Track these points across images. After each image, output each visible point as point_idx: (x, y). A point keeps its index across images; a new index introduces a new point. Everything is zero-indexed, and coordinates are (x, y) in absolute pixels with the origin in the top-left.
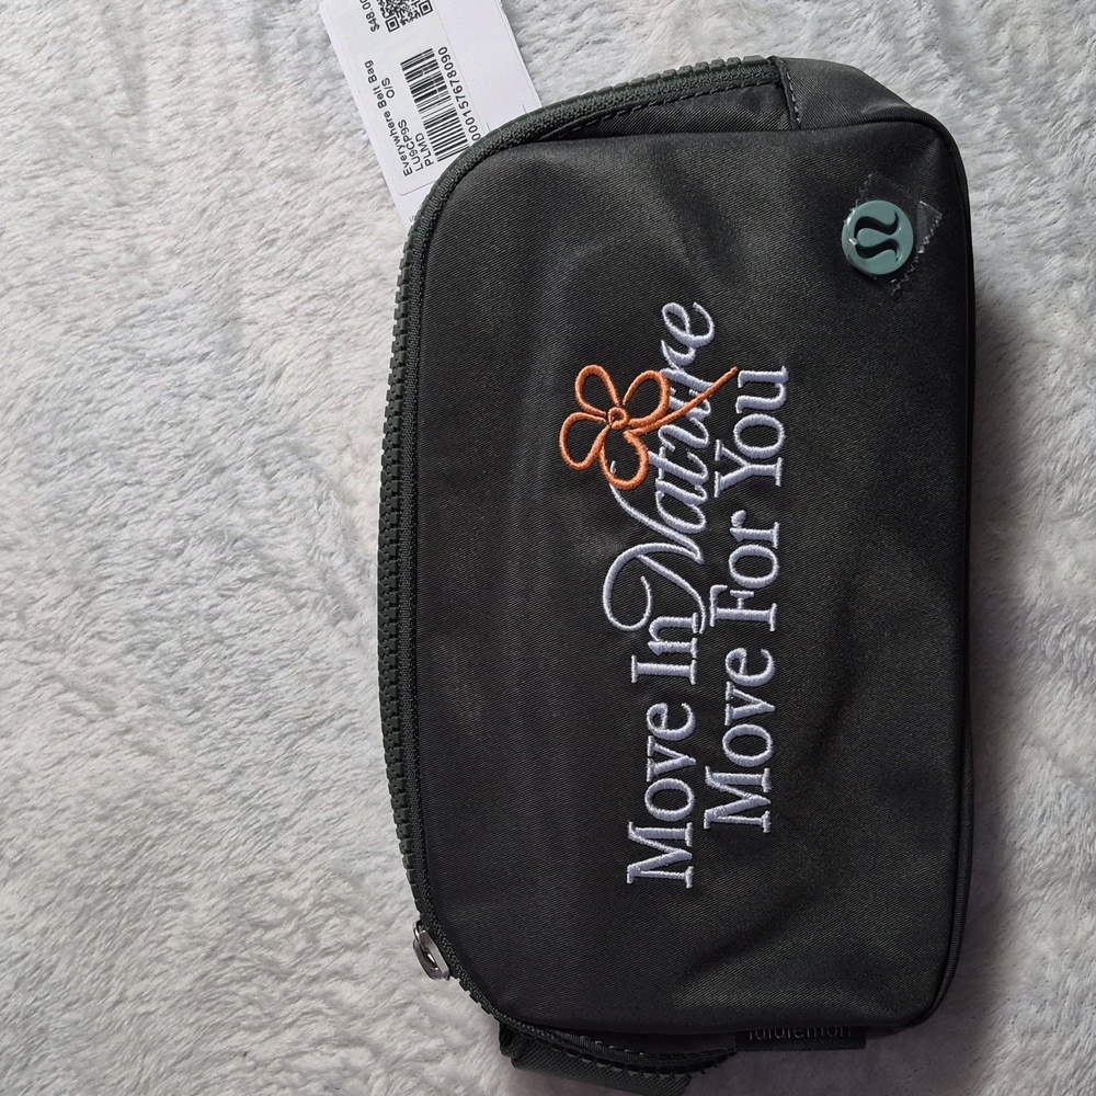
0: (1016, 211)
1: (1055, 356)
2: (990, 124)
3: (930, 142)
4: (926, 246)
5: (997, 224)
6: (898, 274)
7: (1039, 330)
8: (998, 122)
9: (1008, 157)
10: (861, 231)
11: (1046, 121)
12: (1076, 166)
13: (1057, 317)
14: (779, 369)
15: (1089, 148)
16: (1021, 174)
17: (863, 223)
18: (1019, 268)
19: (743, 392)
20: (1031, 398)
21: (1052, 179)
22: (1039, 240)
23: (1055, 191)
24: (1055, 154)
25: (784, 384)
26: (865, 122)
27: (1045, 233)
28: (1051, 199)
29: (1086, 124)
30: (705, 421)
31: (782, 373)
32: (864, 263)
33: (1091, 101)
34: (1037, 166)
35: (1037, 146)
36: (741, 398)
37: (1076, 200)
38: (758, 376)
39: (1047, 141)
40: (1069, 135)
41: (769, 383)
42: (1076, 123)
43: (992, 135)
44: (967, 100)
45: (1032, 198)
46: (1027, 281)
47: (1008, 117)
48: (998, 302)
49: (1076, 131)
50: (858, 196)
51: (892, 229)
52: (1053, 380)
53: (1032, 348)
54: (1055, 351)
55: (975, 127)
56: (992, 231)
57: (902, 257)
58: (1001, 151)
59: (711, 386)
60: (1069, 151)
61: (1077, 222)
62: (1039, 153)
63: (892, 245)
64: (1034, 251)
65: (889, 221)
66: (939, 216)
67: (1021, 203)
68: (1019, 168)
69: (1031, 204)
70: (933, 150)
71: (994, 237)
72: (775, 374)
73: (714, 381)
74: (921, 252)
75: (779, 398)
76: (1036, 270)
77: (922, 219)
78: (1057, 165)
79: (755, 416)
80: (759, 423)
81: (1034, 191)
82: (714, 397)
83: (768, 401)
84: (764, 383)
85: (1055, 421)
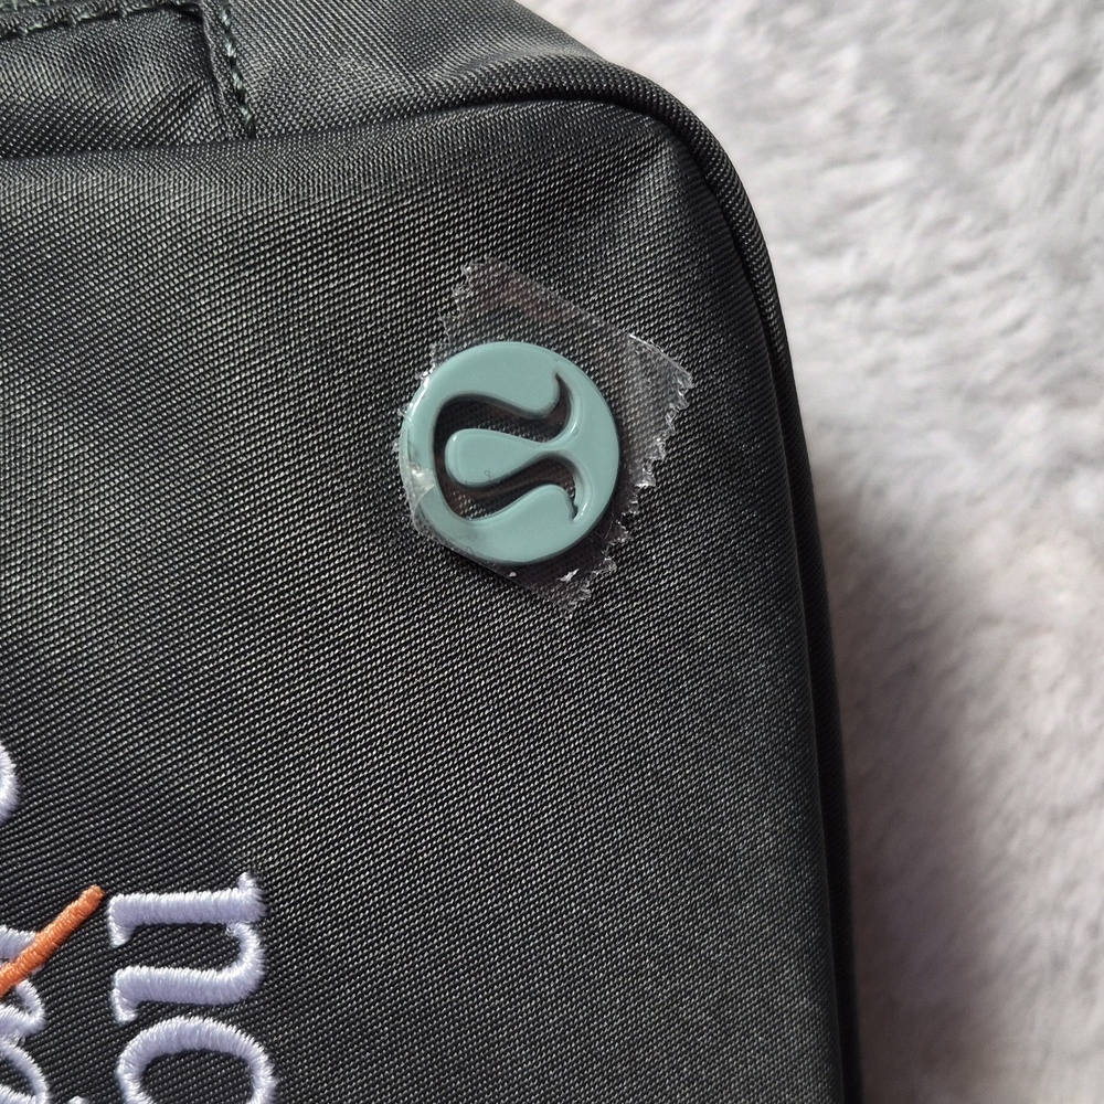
0: (925, 303)
1: (1048, 655)
2: (840, 92)
3: (647, 155)
4: (657, 466)
5: (880, 338)
6: (582, 554)
7: (1002, 592)
8: (861, 85)
9: (893, 170)
10: (454, 438)
11: (976, 78)
12: (1061, 182)
13: (1044, 558)
14: (232, 883)
15: (1088, 136)
16: (929, 212)
17: (459, 413)
18: (941, 441)
19: (126, 957)
20: (1001, 762)
21: (1002, 219)
22: (984, 369)
23: (1016, 247)
24: (1007, 155)
25: (255, 926)
26: (444, 107)
27: (997, 354)
28: (1005, 269)
29: (1079, 77)
30: (30, 1042)
31: (245, 892)
32: (474, 535)
33: (1085, 18)
34: (965, 188)
35: (959, 138)
36: (123, 975)
37: (1068, 266)
38: (169, 908)
39: (982, 128)
40: (1035, 109)
41: (206, 926)
42: (1052, 75)
43: (848, 119)
44: (779, 34)
45: (963, 268)
46: (964, 473)
47: (883, 71)
48: (898, 530)
49: (1054, 97)
50: (436, 336)
51: (548, 423)
52: (1047, 714)
53: (991, 638)
54: (1047, 640)
55: (806, 101)
56: (869, 355)
57: (592, 499)
58: (873, 157)
59: (33, 942)
60: (1040, 145)
61: (1073, 324)
62: (968, 156)
63: (555, 470)
64: (975, 396)
65: (538, 400)
66: (686, 382)
67: (930, 282)
68: (919, 197)
69: (956, 283)
70: (657, 180)
71: (876, 370)
72: (223, 896)
73: (39, 930)
74: (645, 484)
75: (245, 970)
76: (983, 443)
77: (638, 387)
78: (1016, 182)
79: (177, 1022)
80: (188, 1045)
81: (960, 250)
82: (46, 972)
83: (210, 976)
84: (190, 926)
85: (1062, 817)
